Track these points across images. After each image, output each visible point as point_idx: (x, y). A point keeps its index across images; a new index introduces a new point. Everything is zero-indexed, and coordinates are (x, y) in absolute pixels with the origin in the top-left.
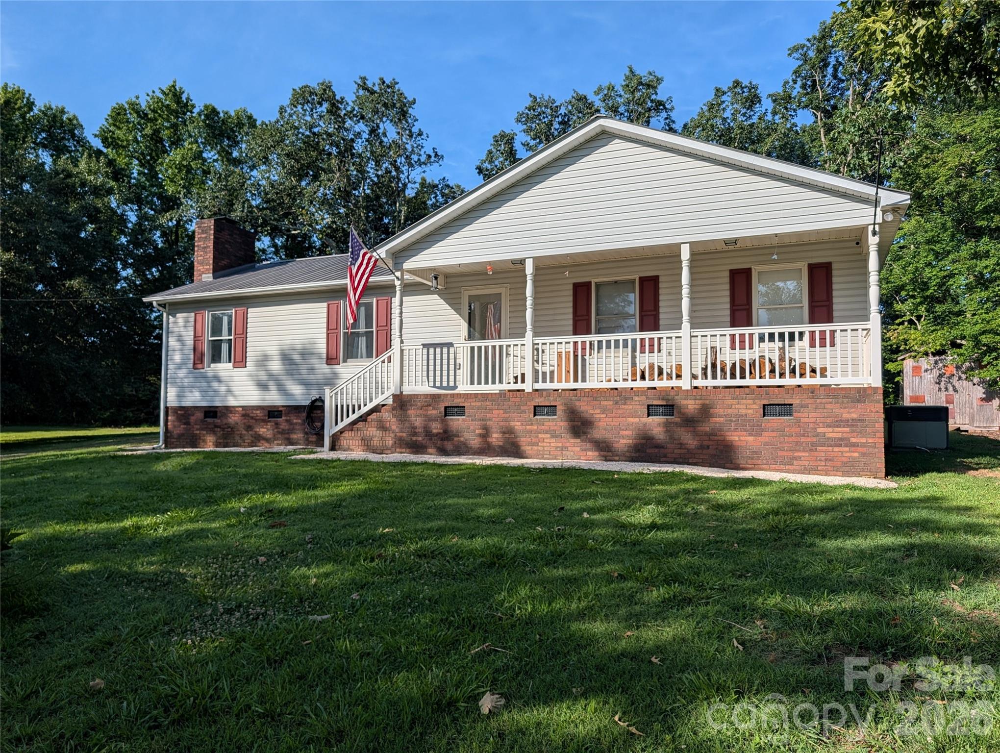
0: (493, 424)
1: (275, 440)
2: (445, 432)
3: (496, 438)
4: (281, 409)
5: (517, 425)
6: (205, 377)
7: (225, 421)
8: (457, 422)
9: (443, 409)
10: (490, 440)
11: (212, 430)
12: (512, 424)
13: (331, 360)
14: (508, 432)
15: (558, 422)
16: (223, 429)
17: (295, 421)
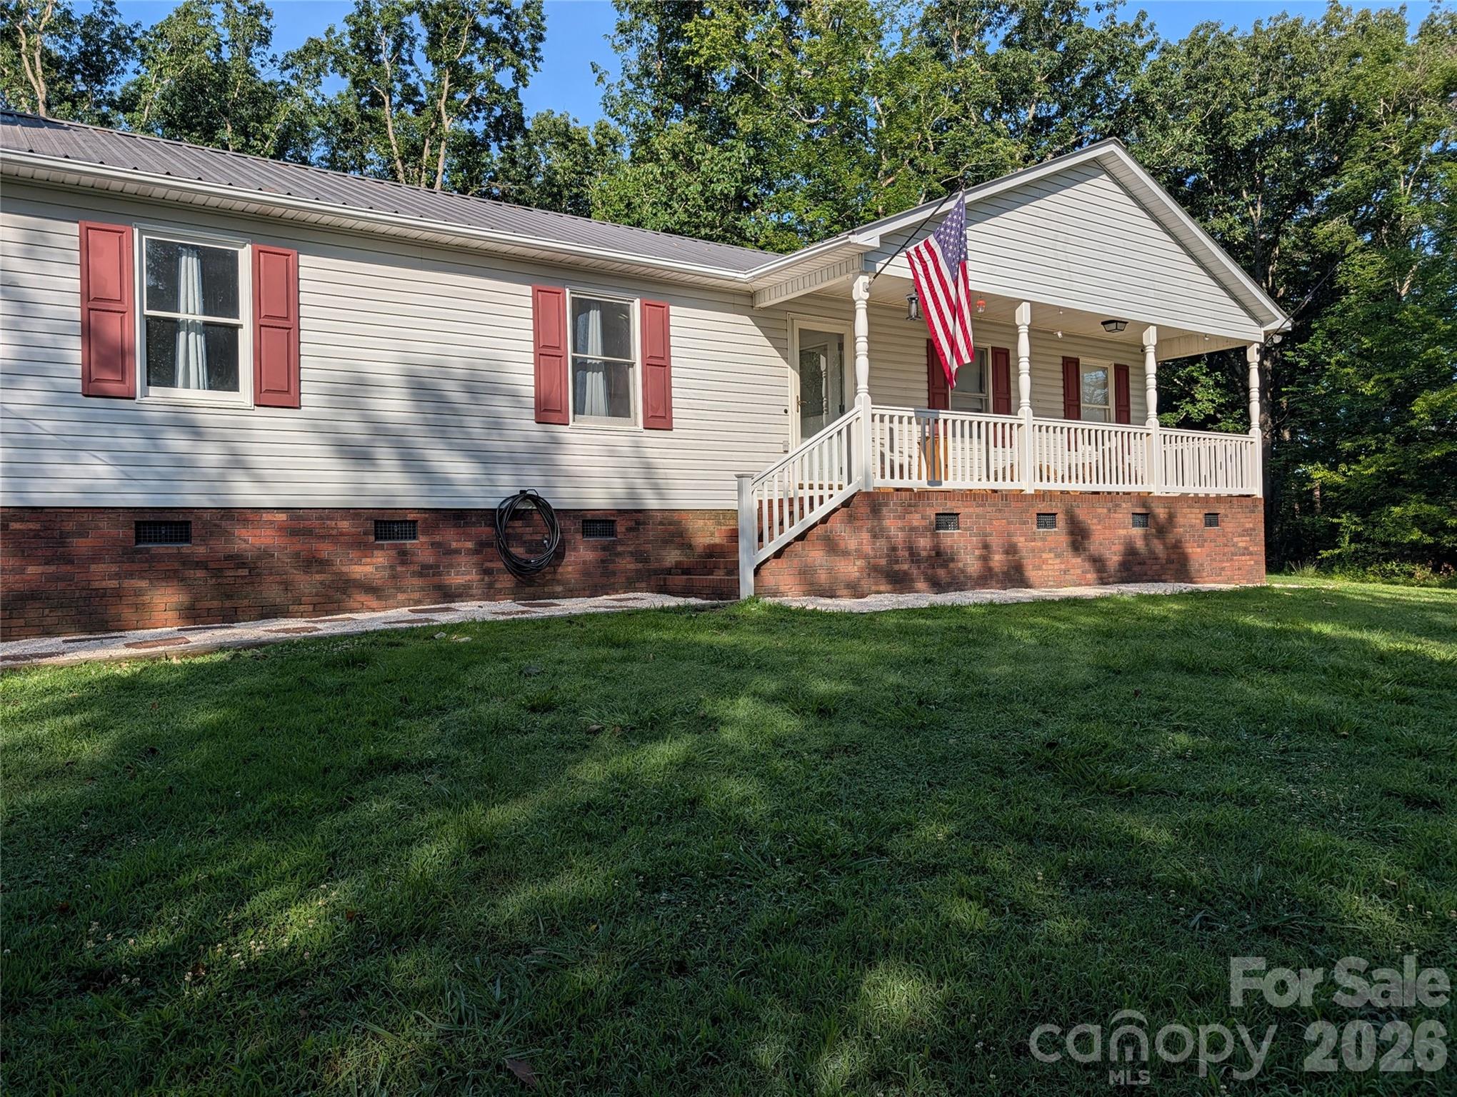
0: (995, 542)
1: (400, 590)
2: (938, 554)
3: (998, 559)
4: (410, 517)
5: (1020, 541)
6: (139, 423)
7: (221, 546)
8: (952, 538)
9: (933, 517)
10: (992, 564)
11: (173, 574)
12: (1015, 539)
13: (547, 411)
14: (1011, 550)
15: (1058, 535)
16: (217, 573)
17: (454, 545)
